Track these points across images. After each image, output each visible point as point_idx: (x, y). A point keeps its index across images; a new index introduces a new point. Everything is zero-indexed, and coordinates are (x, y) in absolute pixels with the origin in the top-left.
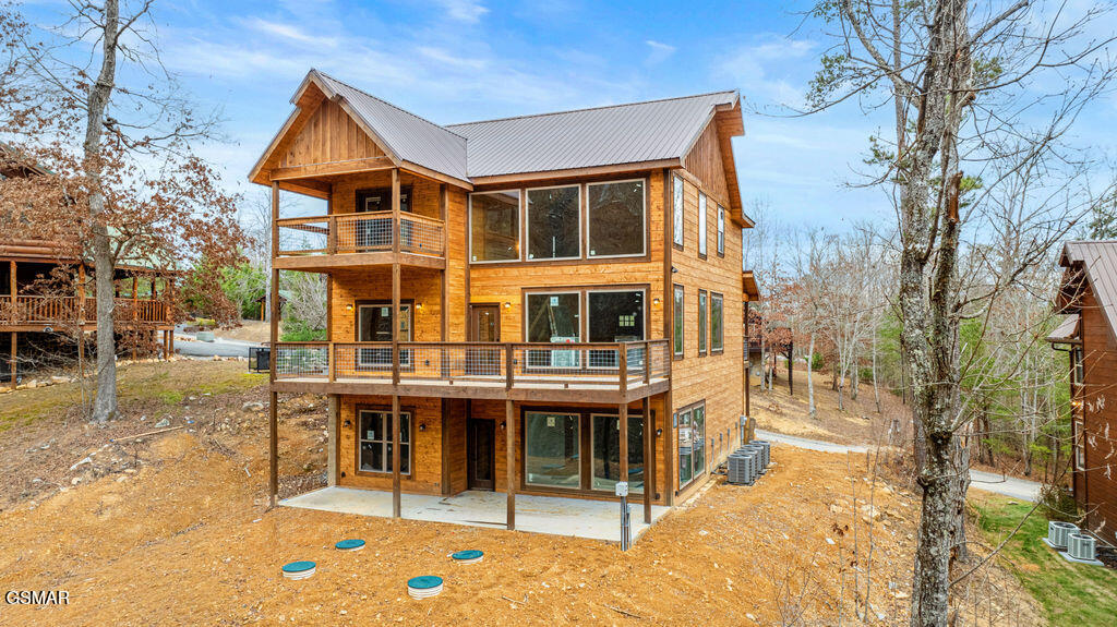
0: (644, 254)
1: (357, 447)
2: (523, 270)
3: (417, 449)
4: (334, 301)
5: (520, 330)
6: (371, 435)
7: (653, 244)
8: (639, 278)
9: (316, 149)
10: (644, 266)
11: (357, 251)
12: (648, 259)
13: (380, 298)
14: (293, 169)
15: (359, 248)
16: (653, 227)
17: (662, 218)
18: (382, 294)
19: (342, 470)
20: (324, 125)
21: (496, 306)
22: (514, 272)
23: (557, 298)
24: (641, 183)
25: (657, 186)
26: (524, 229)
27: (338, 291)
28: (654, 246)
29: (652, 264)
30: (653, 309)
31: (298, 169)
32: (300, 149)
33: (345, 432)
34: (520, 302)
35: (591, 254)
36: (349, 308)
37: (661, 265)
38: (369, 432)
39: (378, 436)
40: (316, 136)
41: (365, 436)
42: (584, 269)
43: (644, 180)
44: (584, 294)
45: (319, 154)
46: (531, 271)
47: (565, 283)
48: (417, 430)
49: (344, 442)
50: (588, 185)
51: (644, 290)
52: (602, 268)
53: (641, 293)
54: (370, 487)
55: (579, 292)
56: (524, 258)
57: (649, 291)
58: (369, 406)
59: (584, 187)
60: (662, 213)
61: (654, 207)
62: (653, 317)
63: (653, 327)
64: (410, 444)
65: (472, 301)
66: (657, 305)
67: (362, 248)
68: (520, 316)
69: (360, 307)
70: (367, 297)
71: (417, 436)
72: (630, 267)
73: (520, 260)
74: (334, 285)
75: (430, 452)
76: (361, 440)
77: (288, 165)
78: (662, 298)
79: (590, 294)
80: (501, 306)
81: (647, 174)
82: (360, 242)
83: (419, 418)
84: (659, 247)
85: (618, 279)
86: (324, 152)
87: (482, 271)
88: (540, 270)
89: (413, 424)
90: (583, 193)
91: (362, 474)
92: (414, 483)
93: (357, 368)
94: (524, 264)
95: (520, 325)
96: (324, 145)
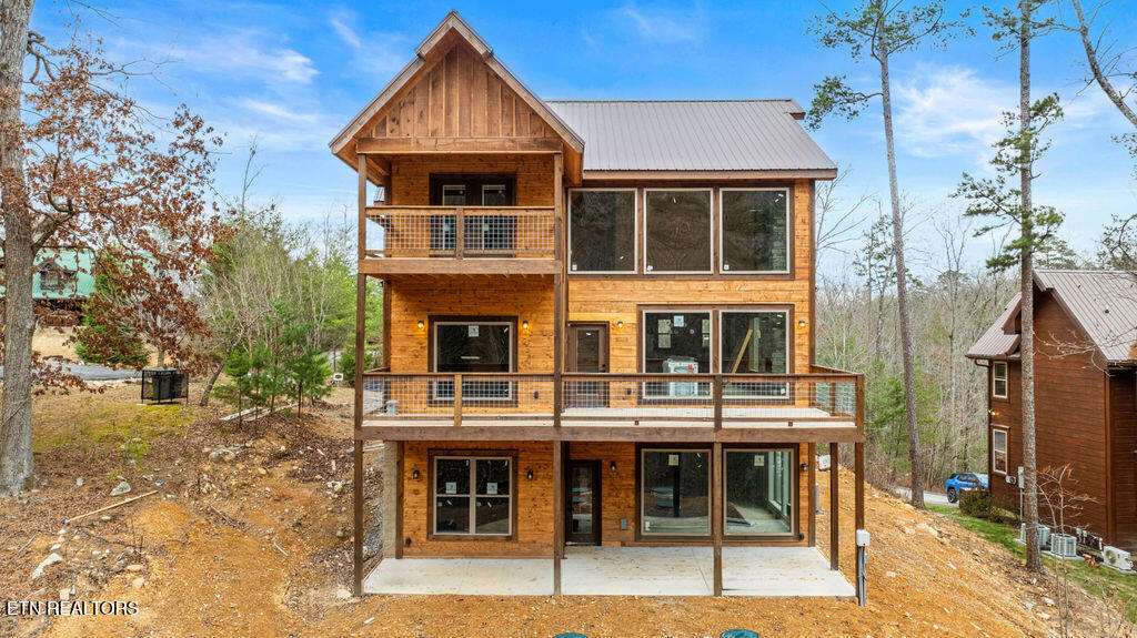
0: (788, 272)
1: (430, 504)
2: (638, 284)
3: (520, 502)
4: (393, 316)
5: (635, 354)
6: (451, 489)
7: (797, 261)
8: (781, 297)
9: (435, 116)
10: (788, 285)
11: (431, 256)
12: (792, 277)
13: (466, 313)
14: (397, 142)
15: (432, 253)
16: (797, 243)
17: (807, 233)
18: (469, 309)
19: (406, 534)
20: (449, 86)
21: (605, 326)
22: (628, 285)
23: (682, 318)
24: (784, 193)
25: (802, 196)
26: (640, 235)
27: (399, 303)
28: (798, 263)
29: (796, 283)
30: (797, 332)
31: (406, 141)
32: (411, 113)
33: (409, 486)
34: (635, 321)
35: (725, 269)
36: (420, 325)
37: (807, 284)
38: (448, 485)
39: (463, 487)
40: (435, 100)
41: (442, 489)
42: (715, 286)
43: (787, 189)
44: (716, 313)
45: (441, 124)
46: (649, 285)
47: (693, 300)
48: (521, 479)
49: (409, 498)
50: (721, 190)
51: (787, 312)
52: (737, 285)
53: (784, 314)
54: (450, 555)
55: (710, 312)
56: (641, 269)
57: (792, 312)
58: (449, 451)
59: (716, 192)
60: (807, 227)
61: (798, 221)
62: (797, 341)
63: (797, 351)
64: (510, 496)
65: (571, 319)
66: (802, 328)
67: (437, 252)
68: (635, 337)
69: (436, 324)
70: (445, 311)
71: (521, 486)
72: (771, 285)
73: (635, 272)
74: (394, 297)
75: (538, 504)
76: (436, 495)
77: (388, 136)
78: (807, 321)
79: (723, 313)
80: (611, 327)
81: (791, 184)
82: (435, 245)
83: (523, 464)
84: (804, 264)
85: (756, 298)
86: (448, 123)
87: (585, 283)
88: (660, 285)
89: (516, 472)
90: (716, 199)
91: (436, 539)
92: (517, 545)
93: (431, 402)
94: (642, 277)
95: (635, 348)
96: (448, 111)
